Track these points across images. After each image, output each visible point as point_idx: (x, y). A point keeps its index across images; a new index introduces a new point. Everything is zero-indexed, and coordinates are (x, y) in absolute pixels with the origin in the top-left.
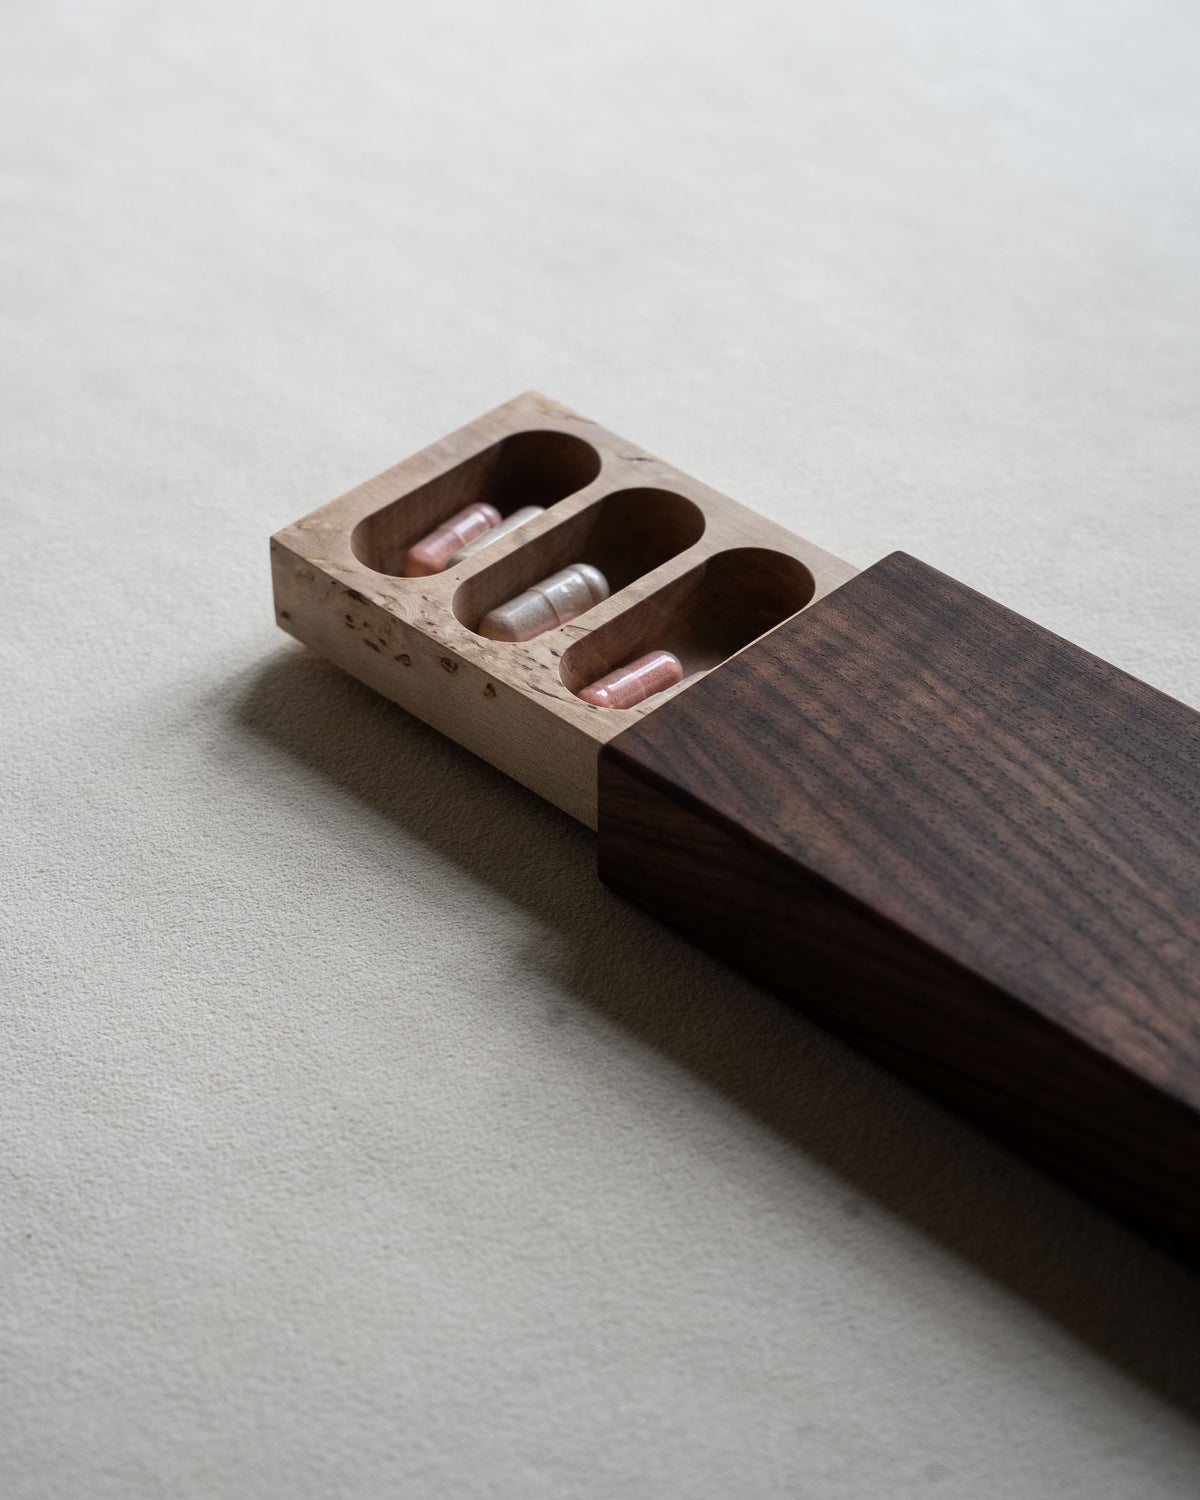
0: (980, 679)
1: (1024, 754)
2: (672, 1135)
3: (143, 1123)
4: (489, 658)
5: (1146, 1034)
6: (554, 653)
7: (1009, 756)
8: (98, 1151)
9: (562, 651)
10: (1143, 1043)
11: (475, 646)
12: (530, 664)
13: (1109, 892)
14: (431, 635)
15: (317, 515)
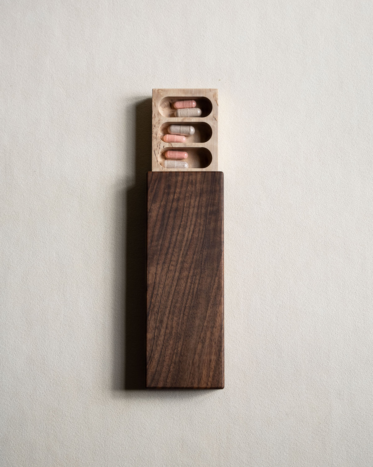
0: (203, 205)
1: (193, 223)
2: (115, 224)
3: (61, 166)
4: (155, 140)
5: (154, 276)
6: (164, 147)
7: (191, 221)
8: (53, 165)
9: (165, 147)
10: (153, 276)
11: (156, 136)
12: (159, 146)
13: (176, 252)
14: (153, 128)
15: (162, 90)
